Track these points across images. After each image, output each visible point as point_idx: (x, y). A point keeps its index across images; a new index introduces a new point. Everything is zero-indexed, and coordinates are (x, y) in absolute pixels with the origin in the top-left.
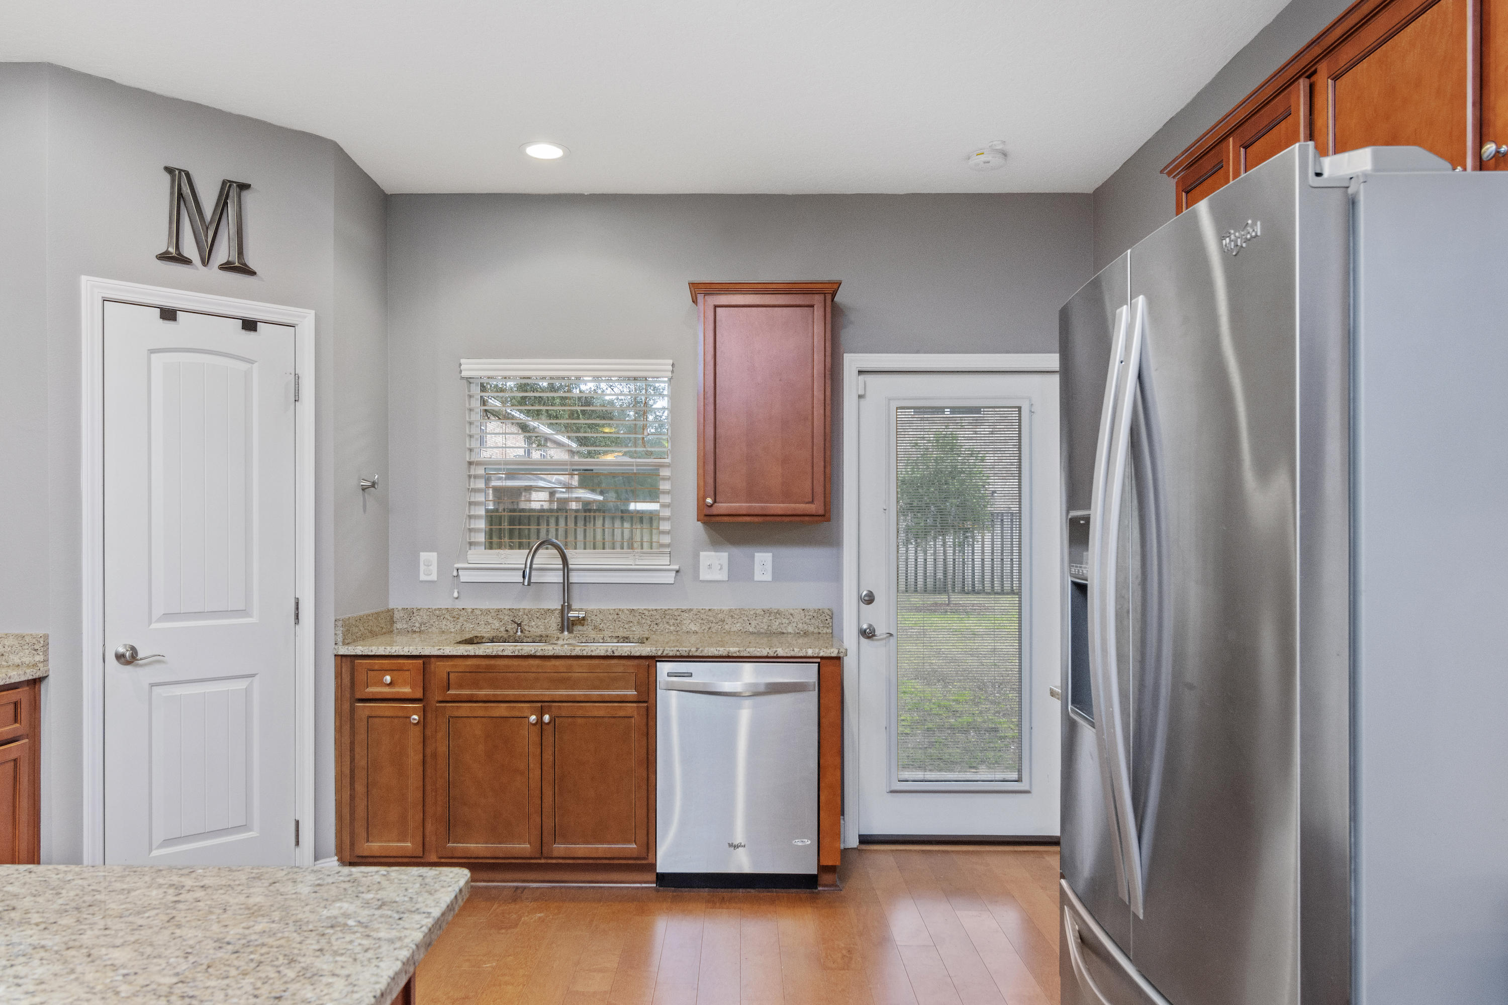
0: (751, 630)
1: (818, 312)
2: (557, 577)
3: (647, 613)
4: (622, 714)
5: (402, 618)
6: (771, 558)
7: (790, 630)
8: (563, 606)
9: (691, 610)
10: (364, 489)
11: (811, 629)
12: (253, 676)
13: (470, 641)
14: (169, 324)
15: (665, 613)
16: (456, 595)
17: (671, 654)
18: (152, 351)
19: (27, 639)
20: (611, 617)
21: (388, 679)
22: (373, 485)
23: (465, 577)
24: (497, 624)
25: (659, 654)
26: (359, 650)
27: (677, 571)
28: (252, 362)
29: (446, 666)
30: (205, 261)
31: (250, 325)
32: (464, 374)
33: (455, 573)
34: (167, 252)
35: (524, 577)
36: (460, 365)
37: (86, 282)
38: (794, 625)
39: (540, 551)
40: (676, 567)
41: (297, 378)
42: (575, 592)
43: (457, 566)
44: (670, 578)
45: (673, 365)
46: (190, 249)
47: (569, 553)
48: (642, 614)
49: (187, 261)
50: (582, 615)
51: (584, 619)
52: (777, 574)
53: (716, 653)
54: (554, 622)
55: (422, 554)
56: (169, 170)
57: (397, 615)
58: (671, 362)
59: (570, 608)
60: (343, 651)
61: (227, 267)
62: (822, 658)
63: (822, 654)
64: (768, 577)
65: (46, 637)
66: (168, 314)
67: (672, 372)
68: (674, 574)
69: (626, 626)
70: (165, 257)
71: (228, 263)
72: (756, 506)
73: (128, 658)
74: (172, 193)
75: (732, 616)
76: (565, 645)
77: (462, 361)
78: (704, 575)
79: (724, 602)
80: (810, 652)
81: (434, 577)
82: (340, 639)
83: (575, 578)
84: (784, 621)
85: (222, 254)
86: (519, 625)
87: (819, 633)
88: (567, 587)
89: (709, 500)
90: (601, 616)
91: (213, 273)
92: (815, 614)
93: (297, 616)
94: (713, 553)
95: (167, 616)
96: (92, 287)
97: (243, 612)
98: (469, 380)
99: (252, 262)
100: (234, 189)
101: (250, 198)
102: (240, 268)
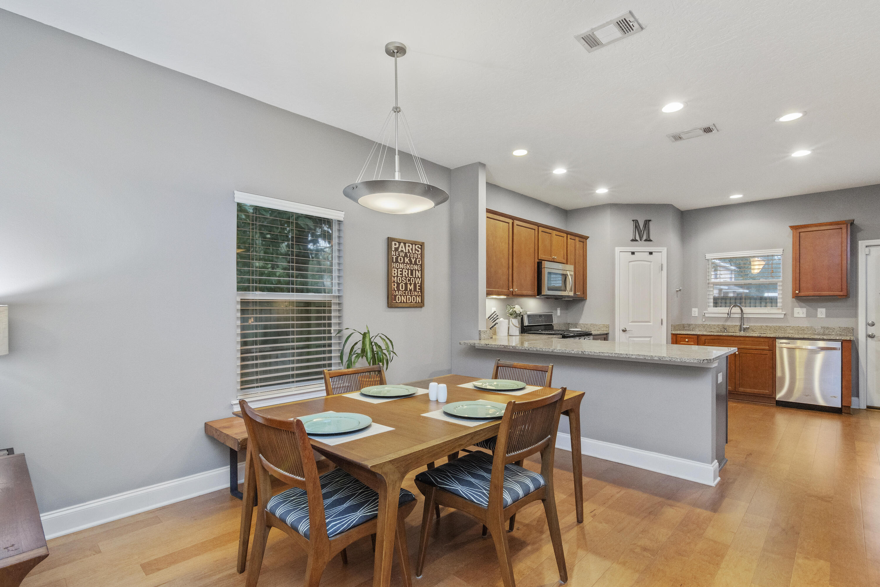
0: (816, 333)
1: (844, 231)
2: (739, 316)
3: (772, 327)
4: (764, 353)
5: (687, 327)
6: (825, 310)
7: (833, 333)
8: (741, 324)
9: (790, 326)
10: (677, 291)
11: (843, 333)
12: (651, 337)
14: (633, 255)
15: (780, 327)
16: (704, 320)
17: (781, 337)
18: (629, 262)
19: (605, 325)
20: (759, 328)
21: (687, 340)
22: (680, 290)
23: (707, 315)
24: (718, 329)
25: (777, 336)
26: (678, 332)
27: (785, 314)
28: (651, 262)
29: (703, 338)
30: (641, 240)
31: (651, 253)
32: (706, 258)
33: (704, 314)
34: (633, 239)
35: (728, 315)
36: (705, 256)
37: (617, 248)
38: (835, 332)
39: (733, 308)
40: (785, 313)
41: (662, 265)
42: (745, 320)
43: (704, 312)
44: (782, 316)
45: (783, 250)
46: (638, 238)
47: (743, 308)
48: (771, 327)
49: (637, 240)
50: (748, 326)
51: (749, 328)
52: (827, 316)
53: (799, 337)
54: (738, 328)
55: (693, 309)
56: (633, 221)
57: (685, 325)
58: (782, 249)
59: (744, 325)
60: (674, 332)
61: (646, 240)
62: (843, 340)
63: (843, 339)
64: (824, 316)
65: (609, 325)
66: (633, 253)
67: (783, 252)
68: (783, 315)
69: (765, 331)
70: (632, 240)
71: (646, 239)
72: (817, 293)
73: (624, 331)
74: (634, 226)
75: (808, 329)
77: (706, 255)
78: (796, 315)
79: (805, 324)
80: (838, 338)
81: (697, 315)
82: (673, 330)
83: (745, 316)
84: (830, 331)
85: (645, 238)
86: (725, 329)
87: (847, 335)
88: (742, 319)
89: (797, 292)
90: (755, 327)
91: (643, 242)
92: (845, 329)
93: (662, 323)
94: (800, 308)
95: (632, 322)
96: (617, 249)
97: (649, 322)
98: (708, 260)
99: (651, 238)
100: (647, 222)
101: (651, 223)
102: (648, 240)
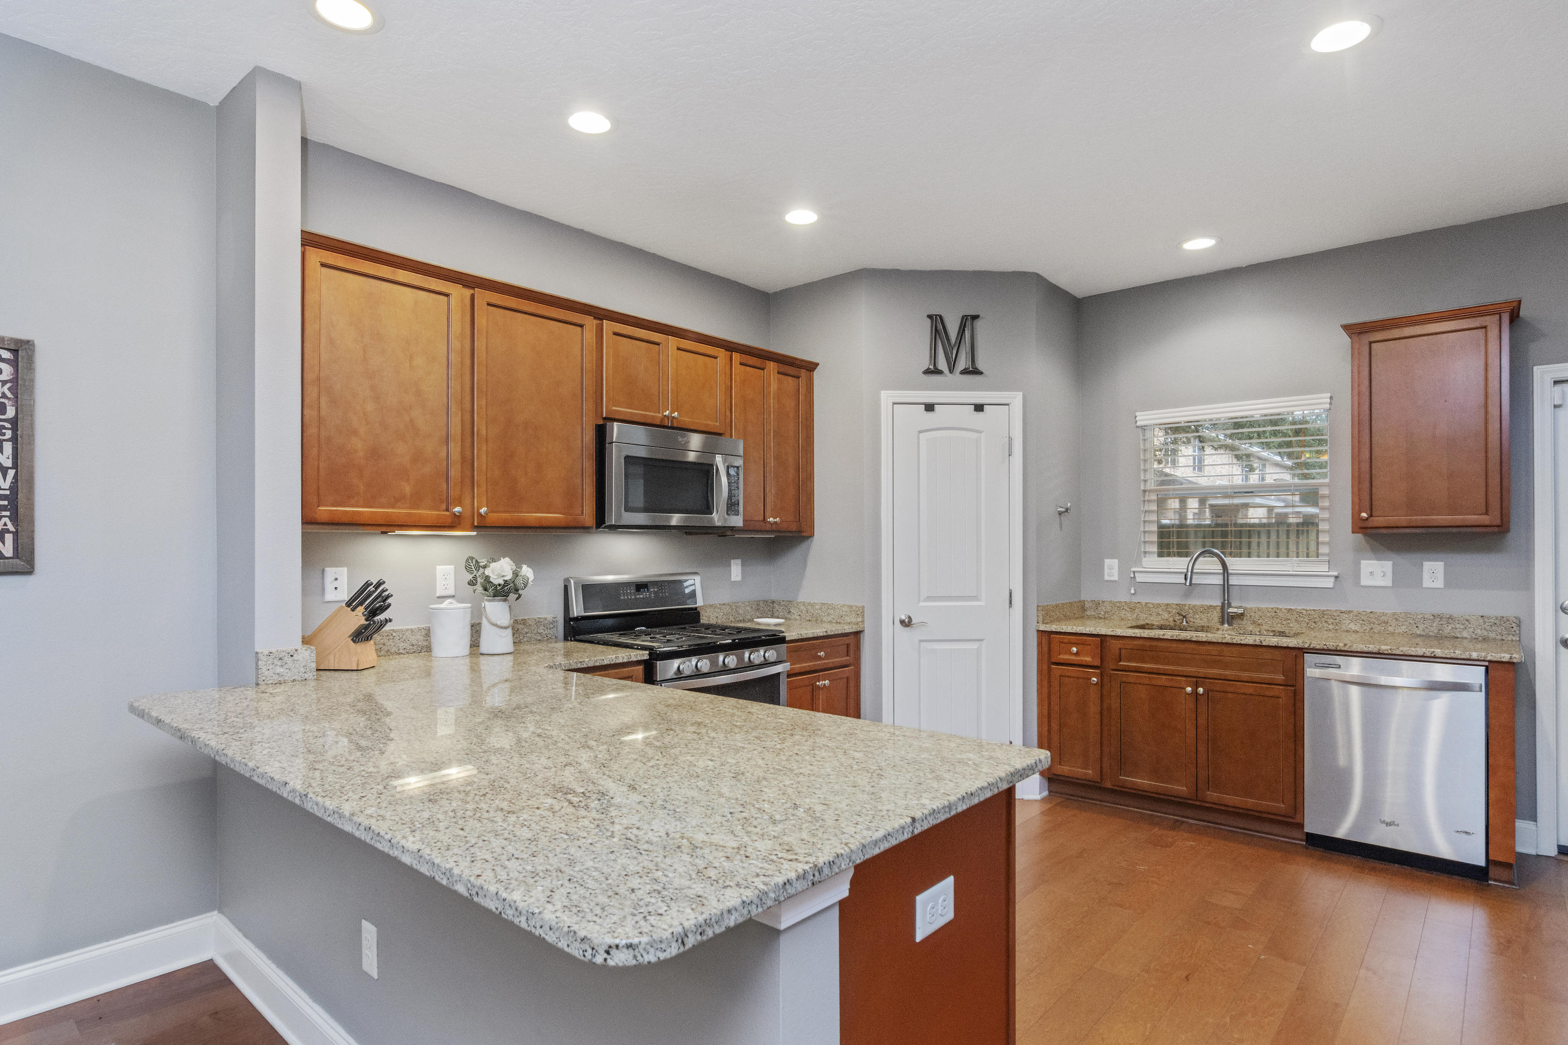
0: (1418, 632)
1: (1493, 333)
2: (1218, 580)
3: (1304, 612)
4: (1271, 694)
5: (1091, 608)
6: (1443, 567)
7: (1465, 634)
8: (1223, 604)
9: (1350, 612)
10: (1060, 513)
11: (1492, 635)
12: (982, 640)
13: (1142, 627)
14: (930, 414)
15: (1323, 613)
16: (1133, 591)
17: (1318, 647)
18: (920, 432)
20: (1269, 615)
21: (1074, 649)
22: (1067, 510)
23: (1140, 578)
24: (1166, 616)
25: (1306, 646)
26: (1054, 627)
27: (1336, 577)
28: (980, 432)
29: (1117, 644)
30: (950, 371)
31: (979, 408)
32: (1139, 424)
33: (1132, 575)
34: (929, 369)
35: (1186, 579)
36: (1136, 417)
37: (884, 394)
38: (1472, 630)
39: (1201, 559)
40: (1336, 574)
41: (1010, 439)
42: (1234, 592)
43: (1133, 569)
44: (1329, 583)
45: (1331, 398)
46: (942, 364)
47: (1229, 560)
48: (1299, 613)
49: (939, 372)
50: (1241, 611)
51: (1242, 614)
52: (1449, 582)
53: (1366, 650)
54: (1216, 615)
55: (1106, 560)
56: (930, 317)
57: (1087, 605)
58: (1329, 395)
59: (1229, 606)
60: (1043, 628)
61: (965, 372)
62: (1490, 661)
63: (1489, 658)
64: (1440, 584)
65: (864, 607)
66: (930, 407)
67: (1331, 404)
68: (1332, 579)
69: (1284, 623)
70: (927, 372)
71: (965, 369)
72: (1419, 519)
73: (906, 624)
74: (932, 331)
75: (1396, 619)
76: (1225, 634)
77: (1137, 414)
78: (1365, 581)
79: (1389, 606)
80: (1475, 655)
81: (1116, 578)
82: (1041, 620)
83: (1233, 581)
84: (1458, 626)
85: (962, 364)
86: (1184, 617)
87: (1503, 640)
88: (1226, 588)
89: (1364, 515)
90: (1260, 613)
91: (957, 377)
92: (1497, 622)
93: (1010, 604)
94: (1376, 562)
95: (929, 598)
96: (887, 397)
97: (975, 598)
98: (1143, 428)
99: (980, 366)
100: (969, 320)
101: (978, 324)
102: (973, 371)
